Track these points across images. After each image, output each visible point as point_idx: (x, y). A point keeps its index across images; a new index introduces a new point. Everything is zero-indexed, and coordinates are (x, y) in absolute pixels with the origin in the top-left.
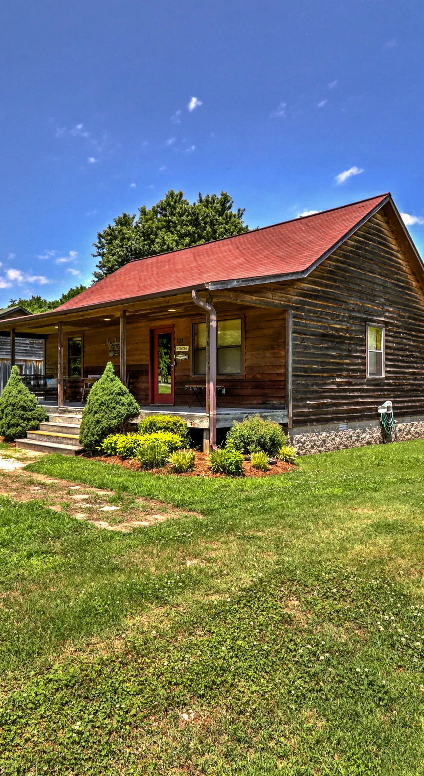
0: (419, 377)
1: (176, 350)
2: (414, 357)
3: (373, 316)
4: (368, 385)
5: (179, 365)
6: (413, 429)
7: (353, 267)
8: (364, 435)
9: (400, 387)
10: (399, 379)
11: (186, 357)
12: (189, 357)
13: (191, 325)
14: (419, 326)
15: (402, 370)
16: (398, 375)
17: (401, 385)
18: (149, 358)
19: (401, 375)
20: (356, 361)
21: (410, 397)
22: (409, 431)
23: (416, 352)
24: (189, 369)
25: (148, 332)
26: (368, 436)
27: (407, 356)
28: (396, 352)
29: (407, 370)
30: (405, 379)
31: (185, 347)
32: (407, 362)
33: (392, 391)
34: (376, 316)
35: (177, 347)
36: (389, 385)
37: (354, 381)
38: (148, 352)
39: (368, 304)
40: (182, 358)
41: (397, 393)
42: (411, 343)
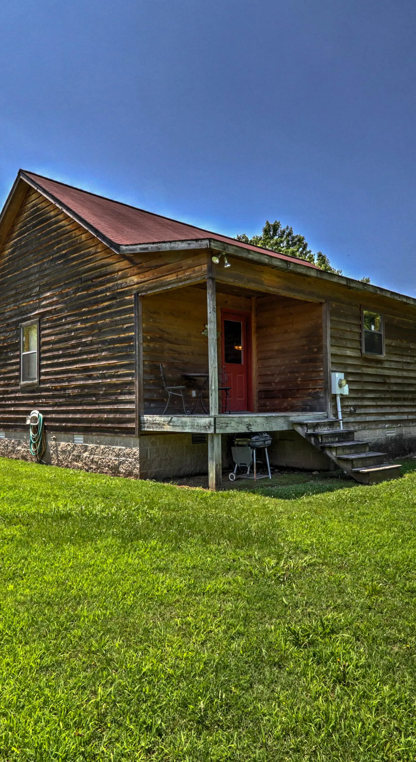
0: (95, 373)
2: (85, 344)
3: (27, 314)
4: (23, 393)
6: (86, 454)
7: (9, 275)
8: (19, 448)
9: (62, 392)
10: (62, 380)
14: (97, 293)
15: (64, 368)
16: (58, 377)
17: (64, 389)
19: (65, 376)
20: (10, 368)
21: (81, 404)
22: (79, 456)
23: (87, 336)
26: (23, 449)
27: (74, 347)
28: (57, 346)
29: (74, 367)
30: (69, 380)
32: (74, 355)
33: (53, 397)
34: (31, 312)
36: (47, 390)
37: (10, 389)
39: (23, 303)
41: (57, 400)
42: (79, 325)
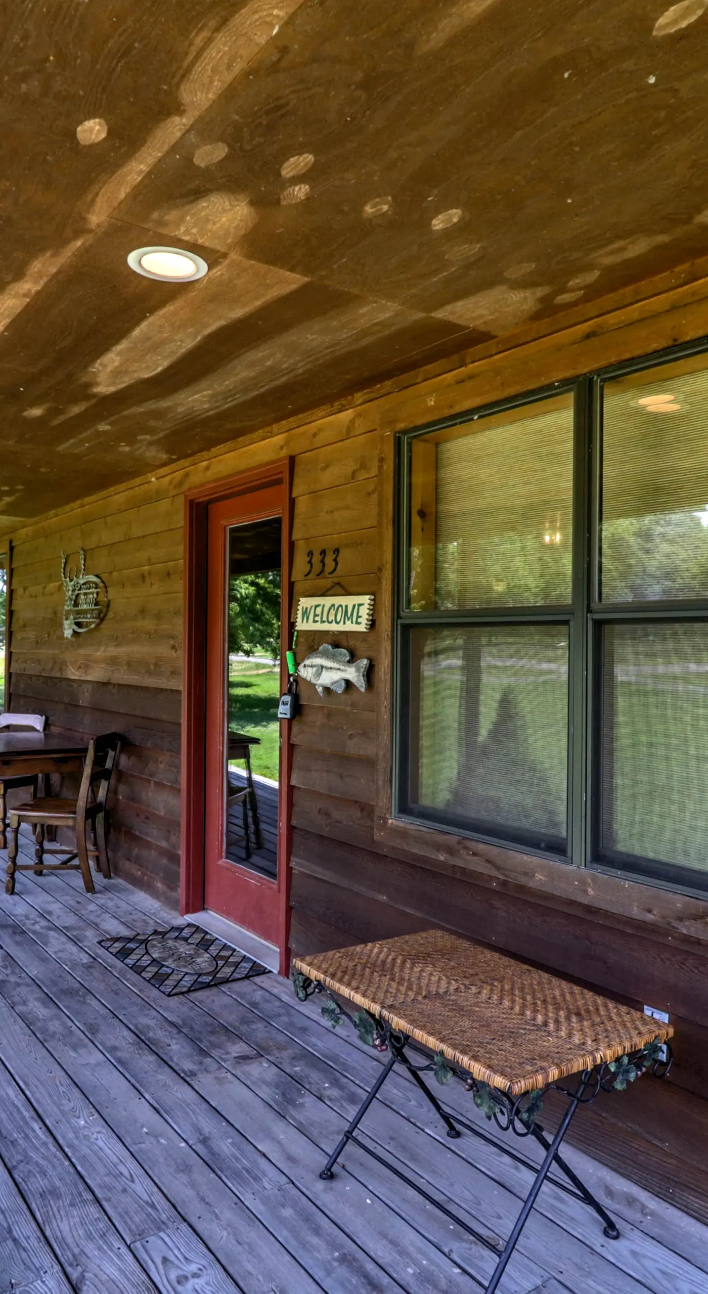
1: (302, 625)
5: (314, 718)
11: (352, 674)
12: (370, 674)
13: (389, 452)
18: (180, 658)
24: (369, 763)
25: (180, 520)
31: (349, 601)
35: (305, 602)
38: (179, 626)
40: (328, 678)
